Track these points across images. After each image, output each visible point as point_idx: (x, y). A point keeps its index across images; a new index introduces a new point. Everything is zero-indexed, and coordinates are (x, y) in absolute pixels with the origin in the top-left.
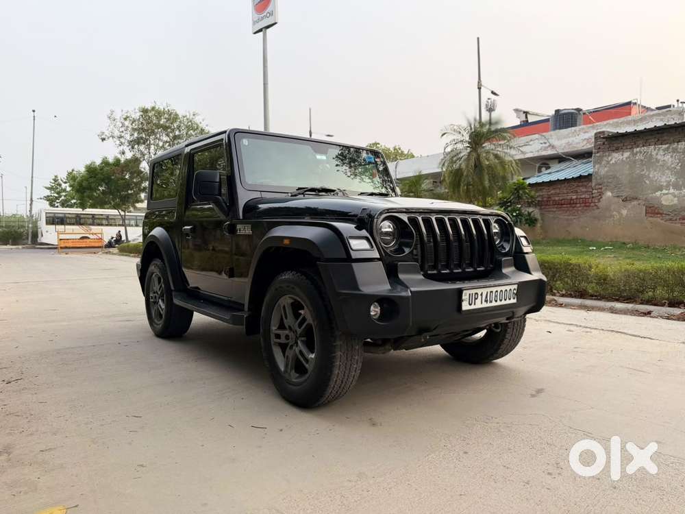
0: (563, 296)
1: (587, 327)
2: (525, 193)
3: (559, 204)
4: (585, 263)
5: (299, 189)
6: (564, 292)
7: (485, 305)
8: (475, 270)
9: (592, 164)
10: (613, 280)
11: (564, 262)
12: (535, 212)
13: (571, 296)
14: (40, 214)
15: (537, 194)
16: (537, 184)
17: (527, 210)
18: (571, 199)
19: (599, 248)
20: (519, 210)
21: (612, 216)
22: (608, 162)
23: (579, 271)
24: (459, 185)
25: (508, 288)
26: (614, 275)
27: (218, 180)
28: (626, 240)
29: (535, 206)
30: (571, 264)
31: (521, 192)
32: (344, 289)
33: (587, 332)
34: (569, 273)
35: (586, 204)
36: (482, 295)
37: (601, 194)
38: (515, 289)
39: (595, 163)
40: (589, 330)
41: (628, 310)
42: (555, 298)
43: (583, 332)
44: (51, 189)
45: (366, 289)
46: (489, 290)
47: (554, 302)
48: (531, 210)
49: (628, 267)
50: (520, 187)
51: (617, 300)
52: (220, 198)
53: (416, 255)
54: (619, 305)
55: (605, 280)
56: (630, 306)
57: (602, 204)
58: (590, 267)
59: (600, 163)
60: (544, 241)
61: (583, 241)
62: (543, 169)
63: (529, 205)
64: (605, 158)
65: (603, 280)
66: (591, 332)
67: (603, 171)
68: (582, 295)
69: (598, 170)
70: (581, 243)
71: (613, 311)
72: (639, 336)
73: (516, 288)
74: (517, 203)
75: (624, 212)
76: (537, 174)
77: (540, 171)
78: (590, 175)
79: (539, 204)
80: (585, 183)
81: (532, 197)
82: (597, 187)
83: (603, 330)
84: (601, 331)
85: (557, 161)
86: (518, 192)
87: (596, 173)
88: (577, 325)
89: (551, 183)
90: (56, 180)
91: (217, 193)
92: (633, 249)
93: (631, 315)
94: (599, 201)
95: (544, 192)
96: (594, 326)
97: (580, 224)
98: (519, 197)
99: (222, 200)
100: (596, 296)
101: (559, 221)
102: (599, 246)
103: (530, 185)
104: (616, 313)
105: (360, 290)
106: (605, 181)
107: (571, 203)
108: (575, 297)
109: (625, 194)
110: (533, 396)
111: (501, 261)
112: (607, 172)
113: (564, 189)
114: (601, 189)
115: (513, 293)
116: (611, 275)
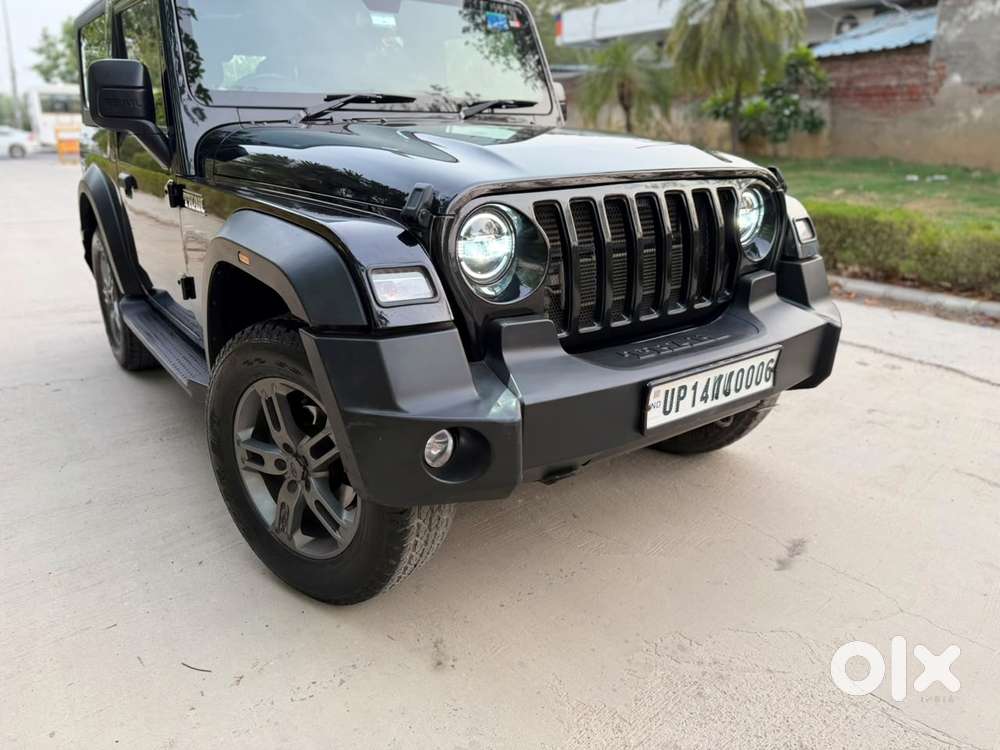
0: (854, 276)
1: (892, 355)
2: (809, 73)
3: (865, 96)
4: (902, 223)
5: (330, 98)
6: (856, 269)
7: (701, 407)
8: (691, 309)
9: (935, 20)
10: (947, 255)
11: (866, 219)
12: (821, 107)
13: (867, 277)
14: (26, 96)
15: (831, 78)
16: (833, 59)
17: (809, 105)
18: (888, 87)
19: (923, 177)
20: (795, 103)
21: (956, 119)
22: (965, 18)
23: (890, 236)
24: (695, 56)
25: (756, 362)
26: (951, 247)
27: (140, 82)
28: (971, 165)
29: (824, 97)
30: (875, 223)
31: (802, 71)
32: (361, 405)
33: (893, 367)
34: (870, 239)
35: (914, 96)
36: (695, 388)
37: (942, 78)
38: (772, 360)
39: (942, 18)
40: (895, 361)
41: (967, 311)
42: (841, 280)
43: (886, 366)
44: (40, 51)
45: (413, 407)
46: (713, 374)
47: (836, 289)
48: (815, 104)
49: (981, 233)
50: (799, 63)
51: (949, 291)
52: (150, 124)
53: (556, 287)
54: (951, 301)
55: (934, 254)
56: (971, 304)
57: (942, 96)
58: (911, 229)
59: (950, 19)
60: (831, 162)
61: (897, 162)
62: (846, 28)
63: (814, 94)
64: (962, 10)
65: (930, 254)
66: (900, 368)
67: (954, 34)
68: (889, 276)
69: (945, 30)
70: (892, 168)
71: (939, 312)
72: (988, 382)
73: (775, 359)
74: (795, 91)
75: (978, 113)
76: (834, 37)
77: (839, 31)
78: (928, 43)
79: (831, 95)
80: (917, 57)
81: (819, 81)
82: (938, 65)
83: (921, 362)
84: (919, 366)
85: (872, 11)
86: (796, 71)
87: (941, 38)
88: (875, 350)
89: (857, 57)
90: (46, 37)
91: (141, 114)
92: (982, 181)
93: (971, 323)
94: (936, 90)
95: (843, 73)
96: (904, 352)
97: (895, 132)
98: (798, 81)
99: (155, 131)
100: (912, 280)
101: (861, 125)
102: (924, 171)
103: (821, 59)
104: (946, 318)
105: (398, 409)
106: (953, 53)
107: (887, 94)
108: (875, 279)
109: (984, 80)
110: (783, 565)
111: (749, 284)
112: (960, 36)
113: (877, 66)
114: (943, 68)
115: (768, 368)
116: (945, 245)
